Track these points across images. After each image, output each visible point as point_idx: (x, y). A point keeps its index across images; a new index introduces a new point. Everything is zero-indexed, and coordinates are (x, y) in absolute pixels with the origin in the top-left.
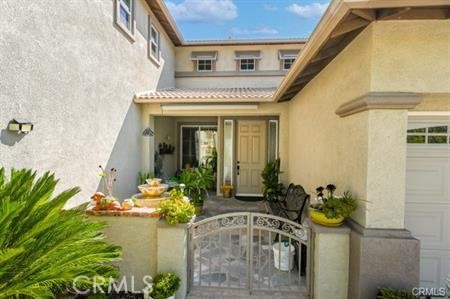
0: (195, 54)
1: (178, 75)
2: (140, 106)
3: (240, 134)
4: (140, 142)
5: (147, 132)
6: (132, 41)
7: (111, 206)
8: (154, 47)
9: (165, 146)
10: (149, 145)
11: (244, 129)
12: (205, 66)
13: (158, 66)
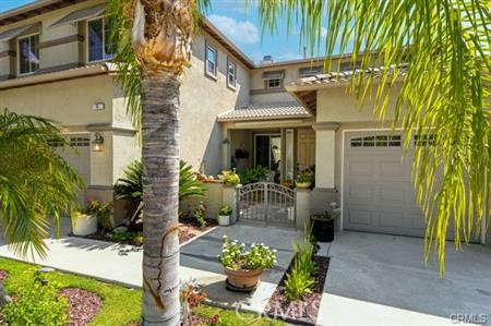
0: (266, 74)
1: (252, 93)
2: (220, 124)
3: (299, 141)
4: (221, 148)
5: (226, 141)
6: (215, 80)
7: (203, 178)
8: (231, 77)
9: (240, 151)
10: (227, 151)
11: (303, 136)
12: (275, 84)
13: (234, 91)
